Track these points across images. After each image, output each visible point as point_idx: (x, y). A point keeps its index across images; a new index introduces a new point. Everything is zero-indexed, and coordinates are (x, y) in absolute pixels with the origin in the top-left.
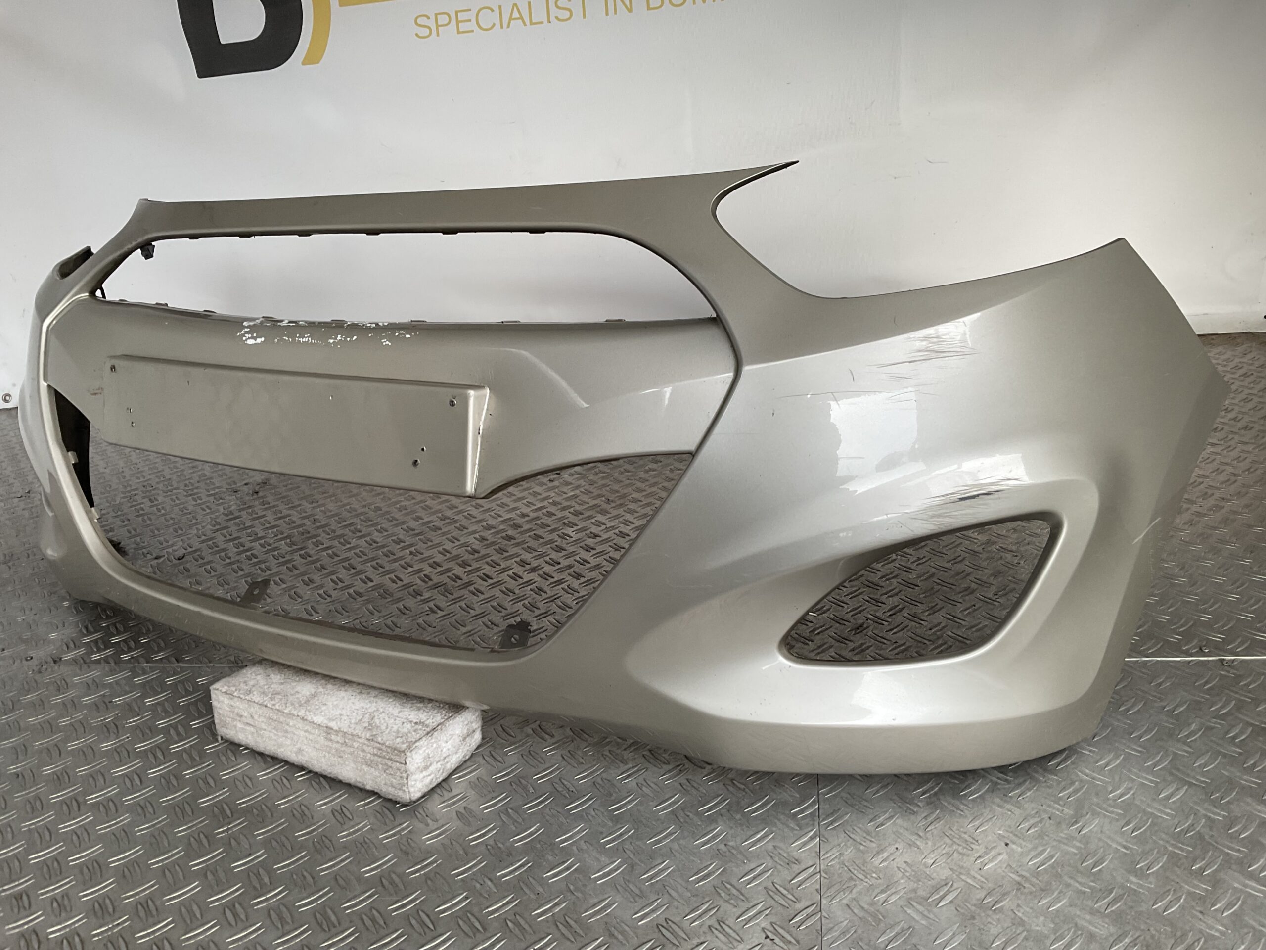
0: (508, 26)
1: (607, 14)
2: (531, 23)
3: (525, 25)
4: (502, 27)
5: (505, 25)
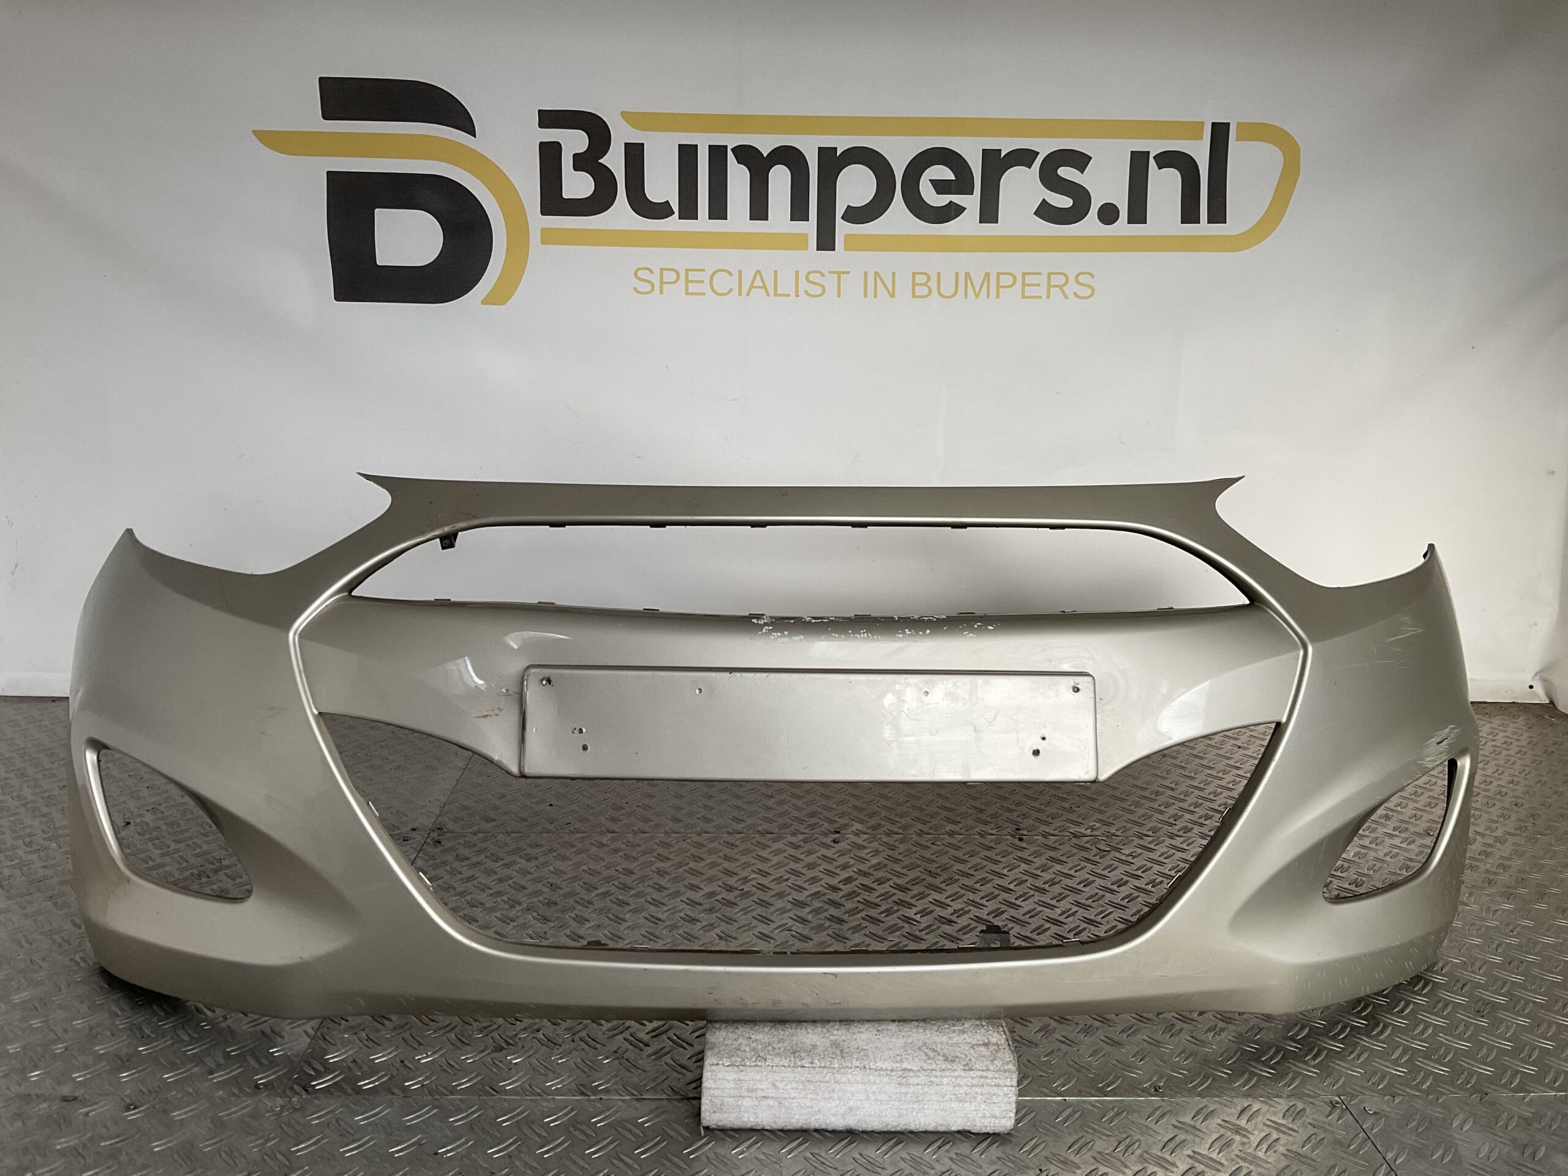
0: (748, 294)
1: (866, 296)
2: (776, 294)
3: (768, 295)
4: (740, 294)
5: (744, 292)
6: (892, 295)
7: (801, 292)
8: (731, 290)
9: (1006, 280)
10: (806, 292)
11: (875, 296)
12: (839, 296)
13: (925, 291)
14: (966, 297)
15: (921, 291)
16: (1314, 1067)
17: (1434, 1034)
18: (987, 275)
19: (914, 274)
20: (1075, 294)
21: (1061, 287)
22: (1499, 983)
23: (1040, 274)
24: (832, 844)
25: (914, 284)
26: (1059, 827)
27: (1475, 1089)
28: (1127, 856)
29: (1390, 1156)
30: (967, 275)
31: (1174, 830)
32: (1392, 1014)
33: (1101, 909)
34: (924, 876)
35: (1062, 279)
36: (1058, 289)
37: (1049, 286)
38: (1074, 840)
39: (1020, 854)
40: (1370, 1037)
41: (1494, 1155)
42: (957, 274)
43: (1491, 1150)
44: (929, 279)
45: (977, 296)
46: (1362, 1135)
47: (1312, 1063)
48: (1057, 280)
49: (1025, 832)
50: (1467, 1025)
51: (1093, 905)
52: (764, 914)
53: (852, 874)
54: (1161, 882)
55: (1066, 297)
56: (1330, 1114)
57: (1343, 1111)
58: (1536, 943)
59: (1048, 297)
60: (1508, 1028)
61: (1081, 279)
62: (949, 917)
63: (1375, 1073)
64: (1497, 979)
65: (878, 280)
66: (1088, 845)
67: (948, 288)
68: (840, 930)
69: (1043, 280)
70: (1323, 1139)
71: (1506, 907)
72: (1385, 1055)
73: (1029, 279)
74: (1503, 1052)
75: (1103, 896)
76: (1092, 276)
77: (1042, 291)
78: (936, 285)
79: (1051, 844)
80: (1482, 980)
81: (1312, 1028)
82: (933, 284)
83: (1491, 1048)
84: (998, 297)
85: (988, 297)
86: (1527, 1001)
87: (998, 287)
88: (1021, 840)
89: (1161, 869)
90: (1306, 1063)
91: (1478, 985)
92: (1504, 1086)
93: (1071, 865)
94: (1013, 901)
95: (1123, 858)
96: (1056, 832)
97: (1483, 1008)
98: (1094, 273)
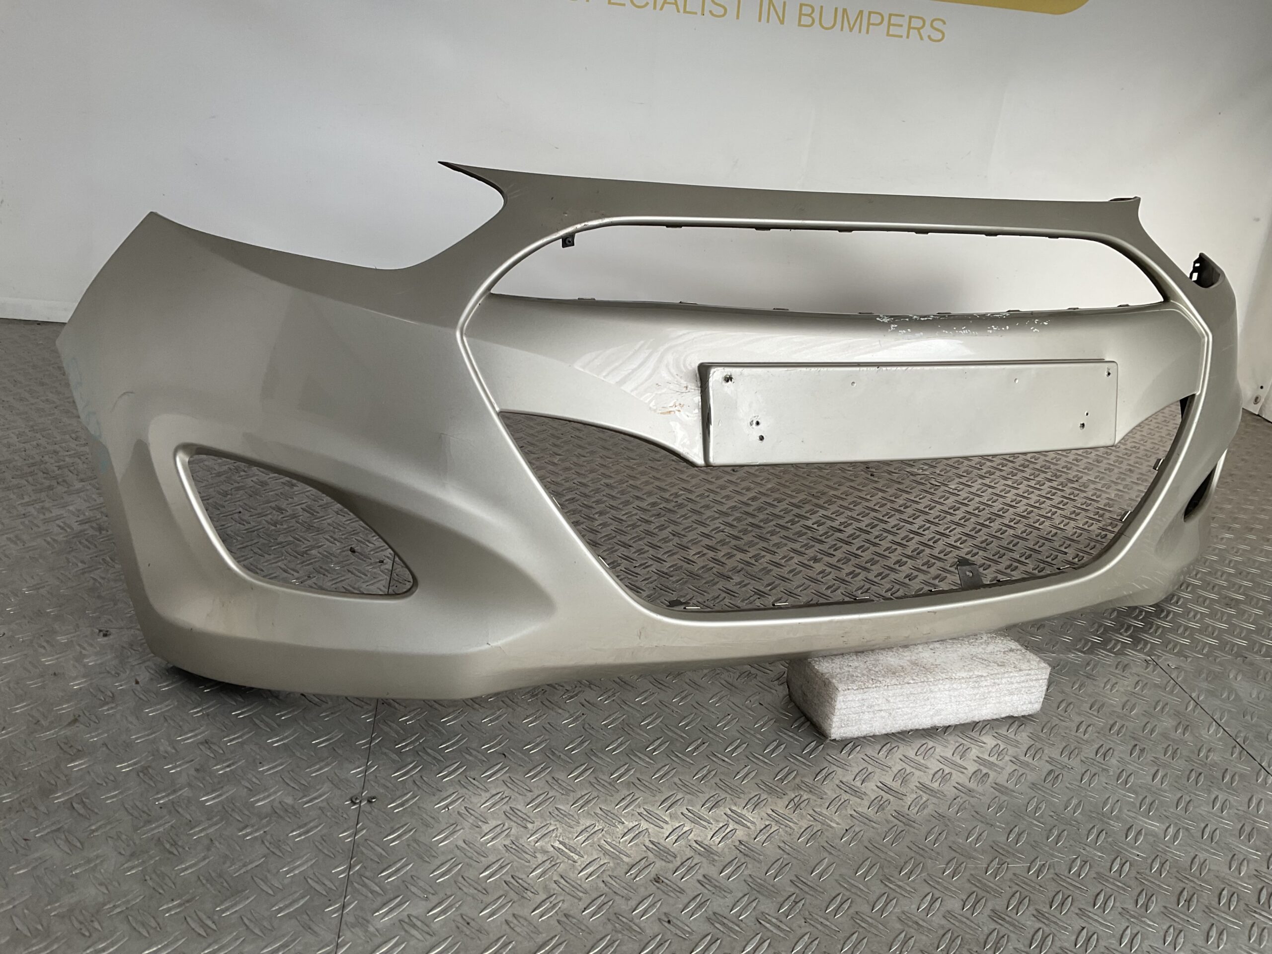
0: (661, 9)
1: (760, 20)
2: (685, 12)
3: (678, 11)
4: (655, 8)
5: (658, 7)
6: (782, 22)
7: (706, 12)
8: (647, 4)
9: (875, 19)
10: (710, 12)
11: (768, 21)
12: (738, 17)
13: (810, 21)
14: (842, 29)
15: (806, 20)
16: (1127, 637)
17: (1202, 618)
18: (861, 12)
19: (801, 5)
20: (929, 37)
21: (918, 29)
22: (1236, 586)
23: (903, 16)
24: (732, 472)
25: (801, 14)
26: (898, 467)
27: (1238, 655)
28: (953, 489)
29: (1194, 695)
30: (845, 10)
31: (982, 472)
32: (1171, 604)
33: (946, 526)
34: (810, 498)
35: (920, 23)
36: (916, 31)
37: (910, 28)
38: (912, 477)
39: (875, 485)
40: (1160, 618)
41: (1262, 696)
42: (836, 9)
43: (1259, 693)
44: (813, 11)
45: (851, 30)
46: (1172, 681)
47: (1125, 634)
48: (916, 23)
49: (874, 470)
50: (1223, 613)
51: (940, 522)
52: (700, 520)
53: (756, 494)
54: (984, 509)
55: (922, 38)
56: (1147, 668)
57: (1155, 666)
58: (1255, 561)
59: (908, 37)
60: (1250, 616)
61: (935, 24)
62: (838, 527)
63: (1169, 642)
64: (1234, 584)
65: (772, 8)
66: (923, 481)
67: (828, 21)
68: (761, 533)
69: (904, 22)
70: (1147, 683)
71: (1227, 536)
72: (1174, 630)
73: (894, 20)
74: (1250, 631)
75: (945, 517)
76: (944, 23)
77: (903, 31)
78: (818, 16)
79: (895, 479)
80: (1225, 584)
81: (1119, 612)
82: (816, 15)
83: (1242, 628)
84: (868, 32)
85: (860, 32)
86: (1259, 599)
87: (869, 24)
88: (872, 475)
89: (981, 499)
90: (1121, 634)
91: (1223, 587)
92: (1256, 653)
93: (915, 495)
94: (881, 518)
95: (951, 490)
96: (897, 471)
97: (1231, 603)
98: (945, 20)
